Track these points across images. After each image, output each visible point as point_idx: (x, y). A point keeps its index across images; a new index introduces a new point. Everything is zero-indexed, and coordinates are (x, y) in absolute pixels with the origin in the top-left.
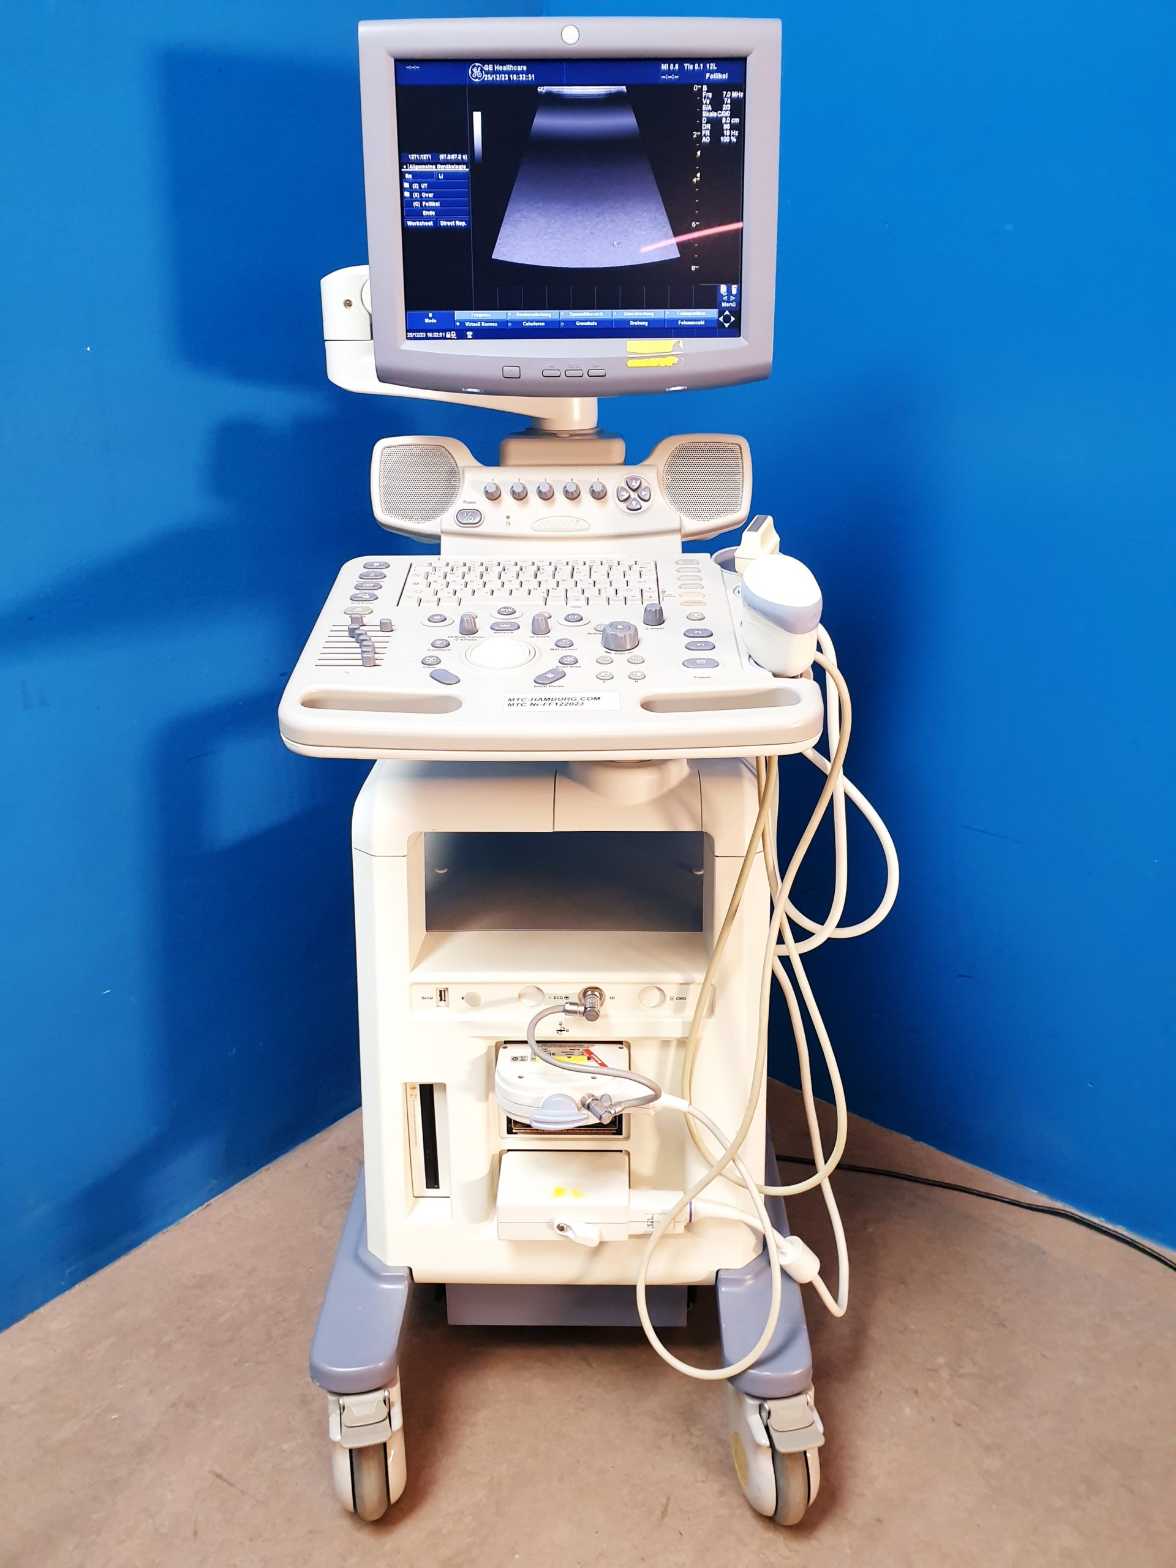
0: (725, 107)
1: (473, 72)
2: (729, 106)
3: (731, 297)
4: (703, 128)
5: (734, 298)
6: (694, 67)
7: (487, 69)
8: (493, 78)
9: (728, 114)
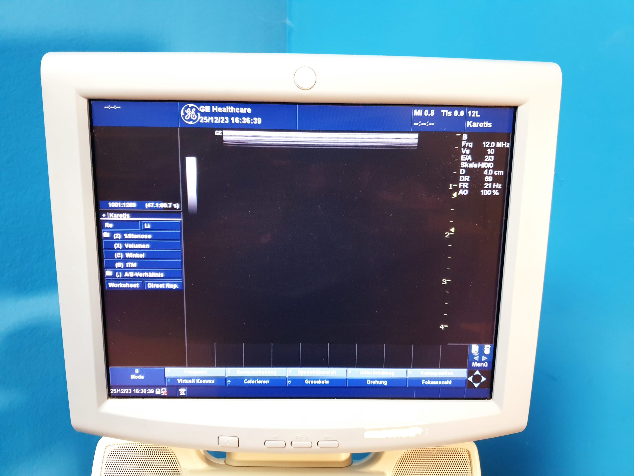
0: (488, 158)
1: (186, 114)
2: (493, 157)
3: (483, 357)
4: (460, 180)
5: (486, 358)
6: (453, 113)
7: (203, 111)
8: (211, 120)
9: (490, 165)
